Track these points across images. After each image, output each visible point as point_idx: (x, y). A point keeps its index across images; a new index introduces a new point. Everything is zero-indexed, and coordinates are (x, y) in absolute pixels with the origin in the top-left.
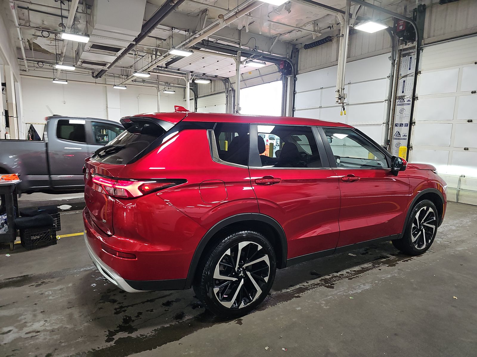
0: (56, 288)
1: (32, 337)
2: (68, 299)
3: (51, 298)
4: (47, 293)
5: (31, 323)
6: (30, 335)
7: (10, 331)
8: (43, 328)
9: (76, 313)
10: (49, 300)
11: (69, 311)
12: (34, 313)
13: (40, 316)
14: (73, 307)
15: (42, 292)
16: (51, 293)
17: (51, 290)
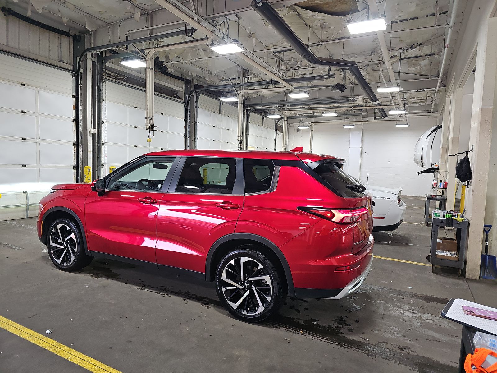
0: (390, 336)
1: (412, 310)
2: (383, 321)
3: (397, 329)
4: (399, 335)
5: (413, 317)
6: (413, 311)
7: (428, 319)
8: (405, 311)
9: (381, 310)
10: (399, 328)
11: (385, 313)
12: (411, 323)
13: (406, 319)
14: (381, 314)
15: (403, 338)
16: (396, 333)
17: (395, 335)
